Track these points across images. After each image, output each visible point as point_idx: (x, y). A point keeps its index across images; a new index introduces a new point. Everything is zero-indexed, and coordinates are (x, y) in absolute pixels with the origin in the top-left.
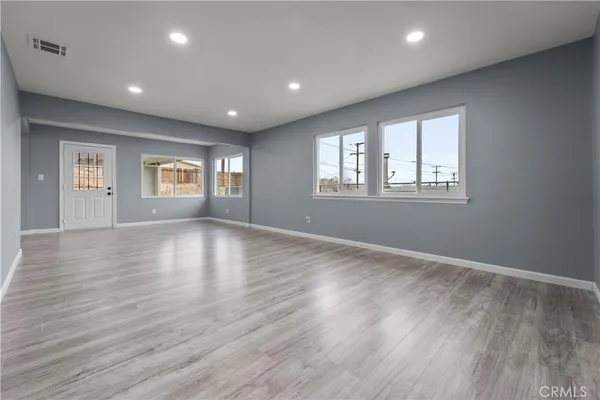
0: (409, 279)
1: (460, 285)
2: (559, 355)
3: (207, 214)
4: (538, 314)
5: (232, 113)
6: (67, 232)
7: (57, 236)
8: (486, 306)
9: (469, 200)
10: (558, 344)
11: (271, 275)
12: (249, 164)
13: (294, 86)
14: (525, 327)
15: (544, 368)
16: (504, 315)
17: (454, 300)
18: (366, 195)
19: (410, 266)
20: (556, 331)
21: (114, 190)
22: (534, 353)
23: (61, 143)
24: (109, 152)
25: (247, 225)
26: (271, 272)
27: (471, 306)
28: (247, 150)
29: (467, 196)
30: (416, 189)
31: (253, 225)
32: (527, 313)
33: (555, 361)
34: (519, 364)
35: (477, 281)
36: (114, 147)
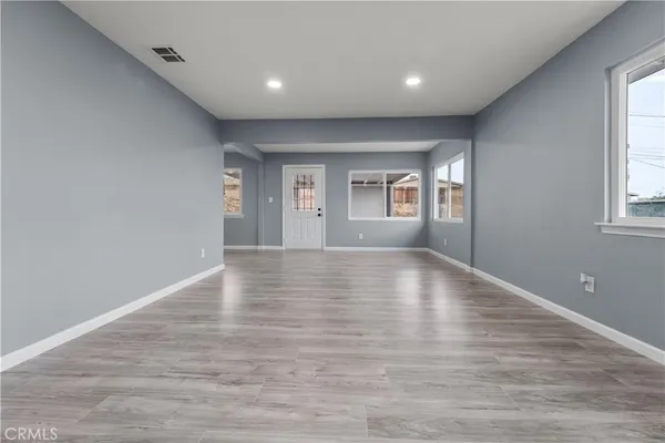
6: (288, 251)
7: (279, 253)
21: (323, 212)
23: (284, 167)
24: (318, 172)
25: (467, 268)
28: (469, 143)
31: (475, 271)
36: (323, 166)
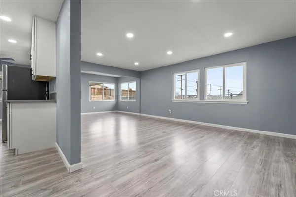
0: (224, 136)
1: (246, 137)
2: (292, 160)
3: (117, 109)
4: (281, 147)
5: (136, 63)
8: (260, 145)
9: (248, 103)
10: (291, 157)
11: (163, 134)
12: (139, 86)
13: (169, 53)
14: (277, 152)
15: (287, 163)
16: (268, 148)
17: (245, 143)
18: (199, 100)
19: (222, 131)
20: (290, 153)
22: (282, 159)
25: (139, 114)
26: (163, 133)
27: (253, 145)
28: (139, 79)
29: (247, 100)
30: (223, 98)
31: (141, 114)
32: (277, 147)
33: (291, 161)
34: (278, 161)
35: (253, 137)
